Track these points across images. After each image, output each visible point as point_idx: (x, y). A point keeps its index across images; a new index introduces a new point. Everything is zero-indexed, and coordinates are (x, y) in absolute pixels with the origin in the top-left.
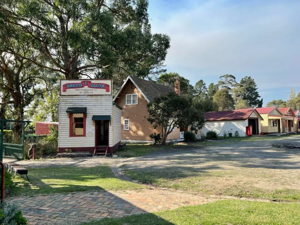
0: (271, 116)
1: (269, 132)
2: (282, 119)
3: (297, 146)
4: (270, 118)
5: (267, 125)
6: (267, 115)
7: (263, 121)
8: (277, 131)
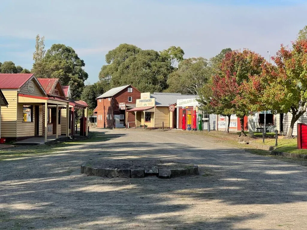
0: (23, 95)
1: (17, 136)
2: (48, 104)
3: (151, 171)
4: (22, 100)
5: (15, 119)
6: (15, 93)
7: (6, 107)
8: (33, 134)
